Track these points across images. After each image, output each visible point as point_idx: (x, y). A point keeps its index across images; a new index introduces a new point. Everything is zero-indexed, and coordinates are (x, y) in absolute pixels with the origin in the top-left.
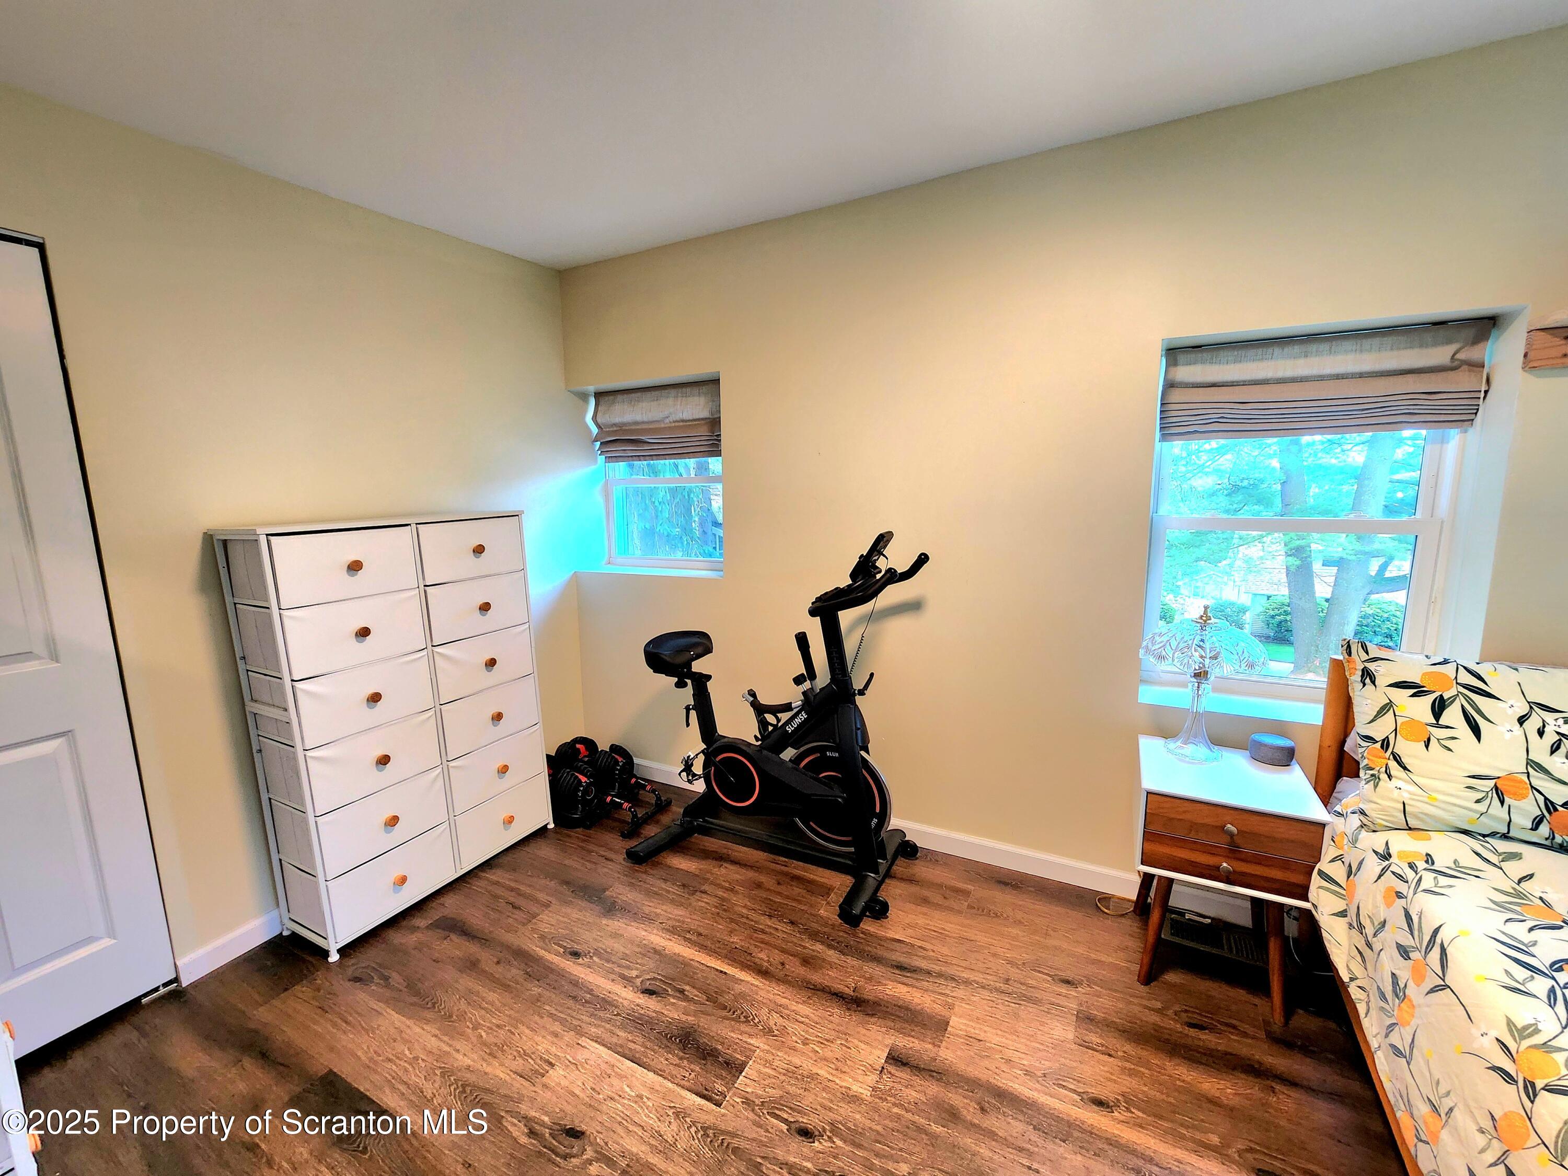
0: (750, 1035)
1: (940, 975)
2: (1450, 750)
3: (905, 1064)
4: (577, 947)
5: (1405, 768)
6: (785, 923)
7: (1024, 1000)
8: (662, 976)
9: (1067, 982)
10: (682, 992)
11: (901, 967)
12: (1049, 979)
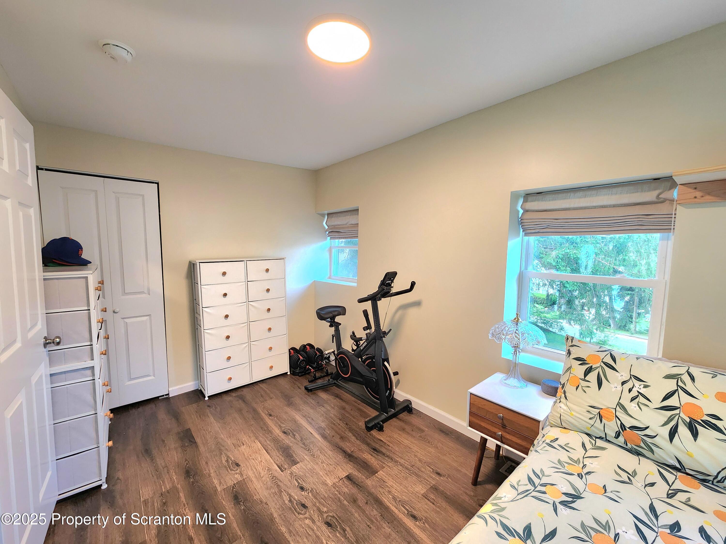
0: (306, 455)
1: (387, 456)
2: (585, 392)
3: (350, 480)
4: (272, 413)
5: (566, 398)
6: (344, 423)
7: (414, 475)
8: (292, 429)
9: (438, 474)
10: (294, 435)
11: (375, 450)
12: (432, 470)
